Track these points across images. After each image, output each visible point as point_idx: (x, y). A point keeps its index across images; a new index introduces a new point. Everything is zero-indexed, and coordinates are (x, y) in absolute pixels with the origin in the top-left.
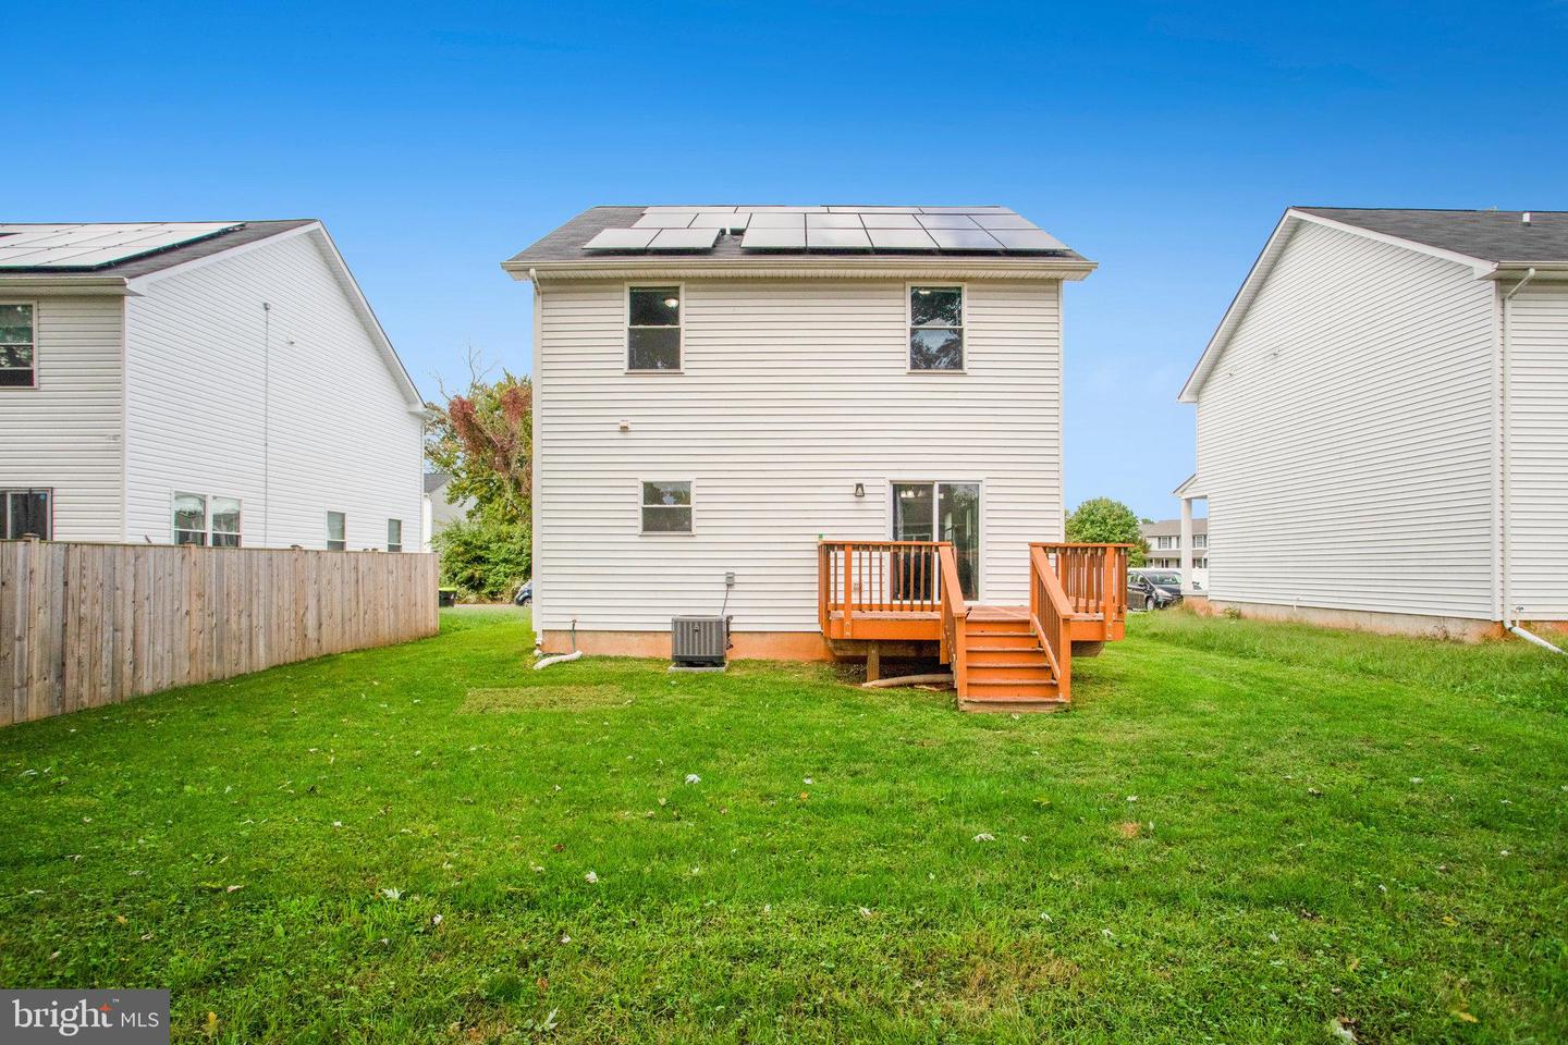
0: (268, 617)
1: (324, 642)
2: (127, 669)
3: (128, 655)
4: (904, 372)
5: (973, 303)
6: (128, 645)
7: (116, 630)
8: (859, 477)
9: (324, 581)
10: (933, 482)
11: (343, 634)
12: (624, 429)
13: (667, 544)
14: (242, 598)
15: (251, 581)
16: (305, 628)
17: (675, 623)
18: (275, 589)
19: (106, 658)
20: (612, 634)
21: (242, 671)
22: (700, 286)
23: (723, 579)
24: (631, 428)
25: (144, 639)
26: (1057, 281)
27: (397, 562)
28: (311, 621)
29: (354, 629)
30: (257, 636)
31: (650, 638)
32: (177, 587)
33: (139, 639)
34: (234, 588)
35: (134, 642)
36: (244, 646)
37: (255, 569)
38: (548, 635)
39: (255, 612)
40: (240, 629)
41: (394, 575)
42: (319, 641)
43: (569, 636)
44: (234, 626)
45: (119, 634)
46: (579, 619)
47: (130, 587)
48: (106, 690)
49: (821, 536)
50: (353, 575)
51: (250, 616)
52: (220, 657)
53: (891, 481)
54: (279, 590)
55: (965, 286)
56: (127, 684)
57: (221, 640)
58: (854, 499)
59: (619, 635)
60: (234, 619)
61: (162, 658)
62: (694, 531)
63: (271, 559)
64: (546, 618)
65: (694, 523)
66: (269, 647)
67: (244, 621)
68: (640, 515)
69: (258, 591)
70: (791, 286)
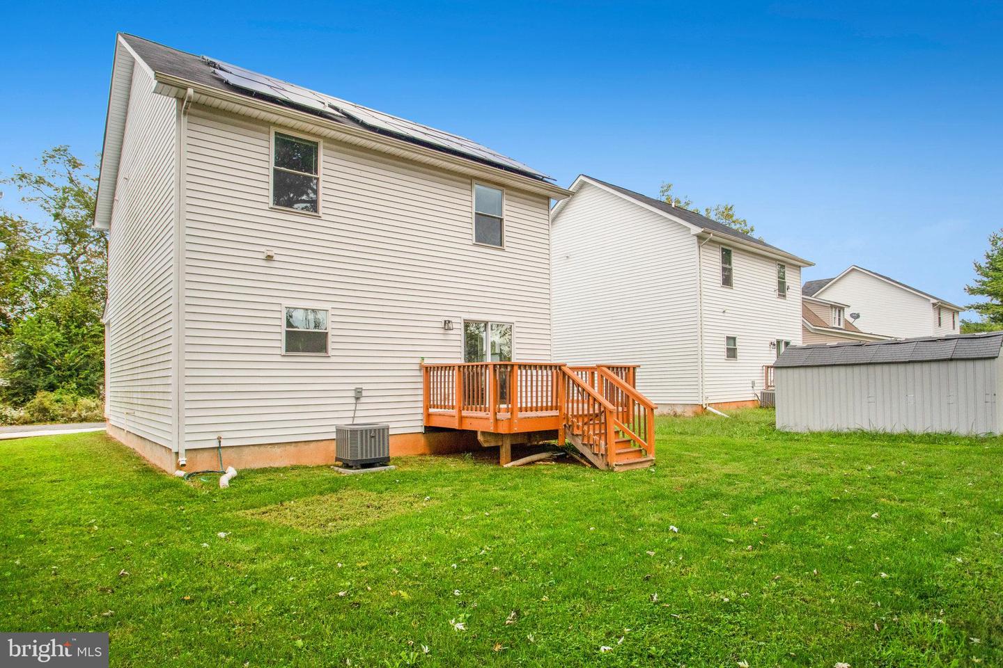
4: (470, 243)
5: (507, 202)
8: (447, 315)
12: (269, 258)
13: (307, 363)
17: (339, 431)
20: (256, 448)
22: (335, 147)
23: (353, 394)
24: (276, 258)
26: (548, 198)
31: (292, 448)
38: (192, 455)
43: (212, 453)
46: (223, 435)
49: (423, 358)
53: (464, 320)
55: (504, 190)
58: (442, 331)
59: (262, 449)
62: (331, 352)
64: (188, 438)
65: (330, 346)
68: (283, 337)
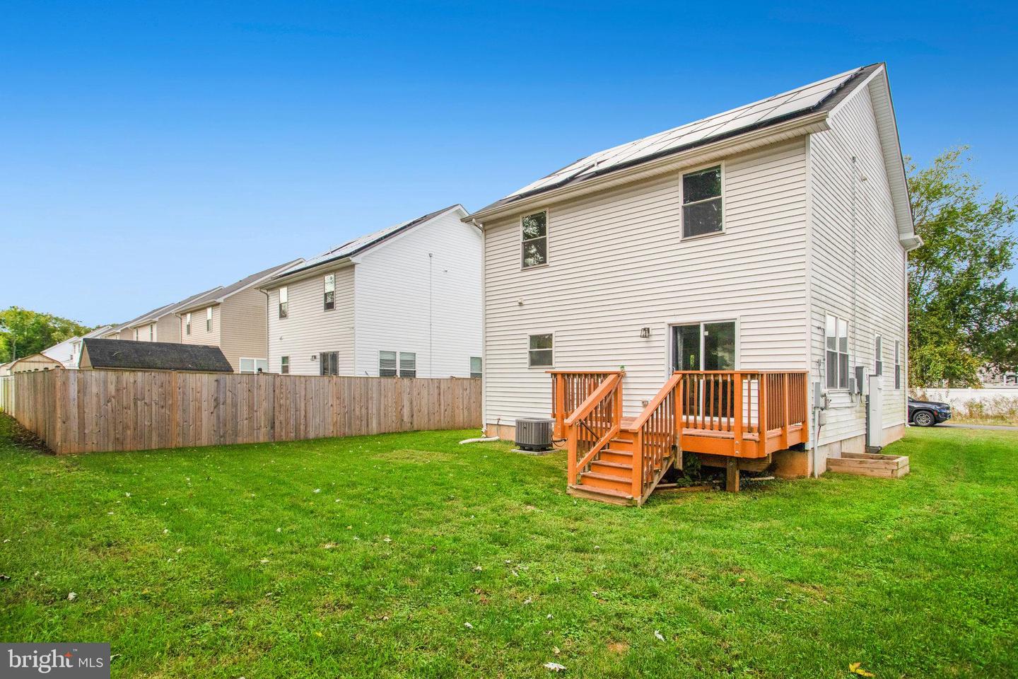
0: (379, 410)
1: (415, 423)
2: (302, 427)
3: (303, 421)
4: (678, 241)
5: (729, 175)
6: (302, 417)
7: (296, 411)
8: (647, 323)
9: (415, 393)
10: (699, 322)
11: (429, 420)
12: (520, 304)
14: (363, 400)
15: (367, 392)
16: (402, 416)
17: (519, 423)
18: (383, 397)
19: (292, 422)
21: (363, 434)
24: (524, 303)
25: (310, 415)
26: (805, 136)
27: (470, 384)
28: (406, 412)
29: (437, 418)
30: (371, 418)
32: (326, 394)
33: (308, 415)
34: (357, 396)
35: (305, 416)
36: (364, 422)
37: (370, 386)
38: (489, 427)
39: (370, 406)
40: (361, 414)
41: (468, 391)
42: (411, 424)
43: (497, 428)
44: (358, 413)
45: (298, 412)
46: (500, 417)
47: (303, 393)
48: (293, 435)
50: (436, 391)
51: (367, 408)
52: (350, 426)
53: (669, 325)
54: (385, 396)
55: (723, 163)
56: (302, 433)
57: (350, 418)
60: (357, 409)
61: (319, 425)
62: (550, 365)
63: (380, 382)
64: (488, 417)
65: (554, 360)
66: (379, 424)
67: (364, 411)
68: (527, 356)
69: (372, 398)
70: (606, 195)
